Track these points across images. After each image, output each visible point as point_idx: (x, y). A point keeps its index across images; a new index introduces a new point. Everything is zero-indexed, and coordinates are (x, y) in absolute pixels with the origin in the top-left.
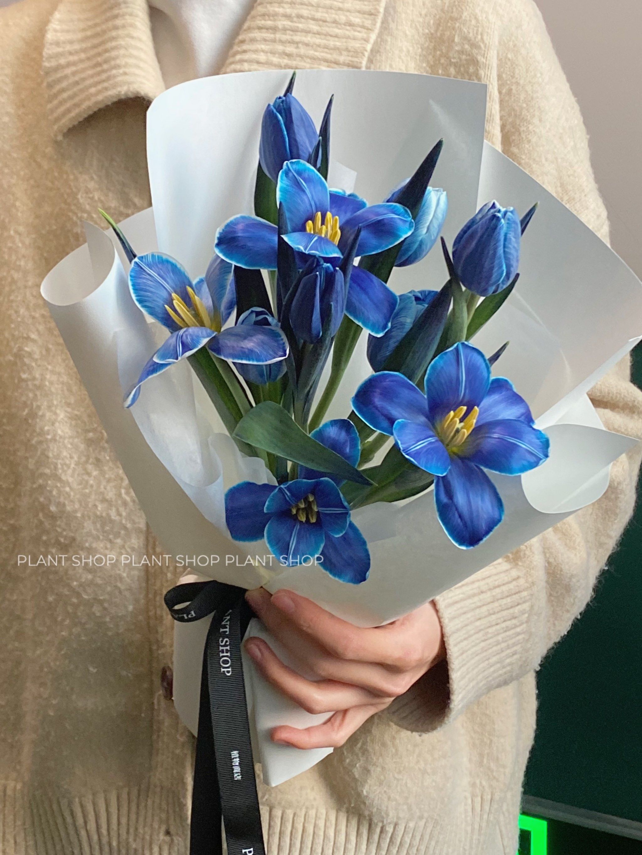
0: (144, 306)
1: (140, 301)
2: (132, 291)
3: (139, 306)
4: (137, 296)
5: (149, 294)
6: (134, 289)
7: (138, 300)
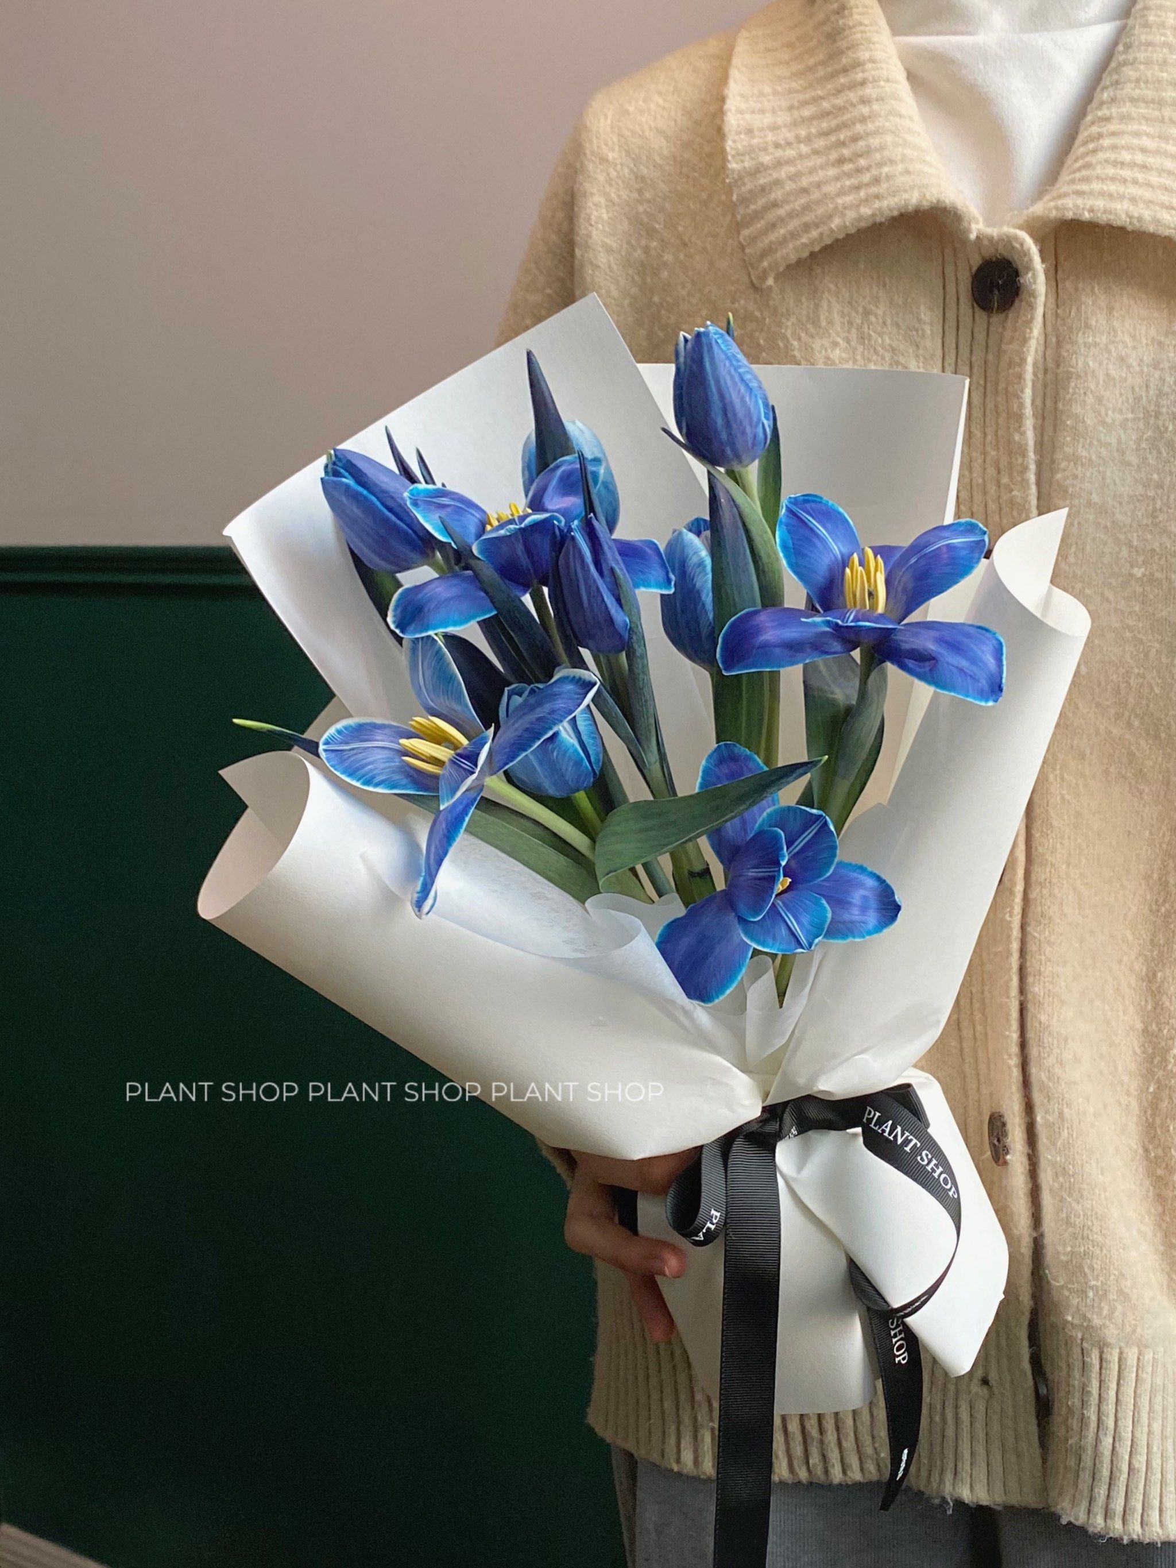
0: (377, 785)
1: (368, 783)
2: (348, 780)
3: (370, 789)
4: (358, 781)
5: (370, 767)
6: (350, 775)
7: (364, 784)
